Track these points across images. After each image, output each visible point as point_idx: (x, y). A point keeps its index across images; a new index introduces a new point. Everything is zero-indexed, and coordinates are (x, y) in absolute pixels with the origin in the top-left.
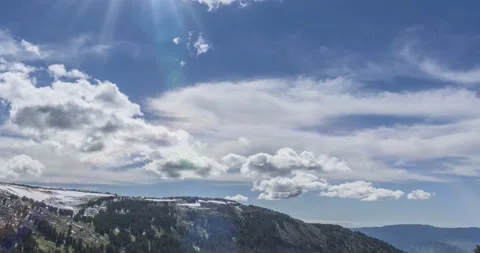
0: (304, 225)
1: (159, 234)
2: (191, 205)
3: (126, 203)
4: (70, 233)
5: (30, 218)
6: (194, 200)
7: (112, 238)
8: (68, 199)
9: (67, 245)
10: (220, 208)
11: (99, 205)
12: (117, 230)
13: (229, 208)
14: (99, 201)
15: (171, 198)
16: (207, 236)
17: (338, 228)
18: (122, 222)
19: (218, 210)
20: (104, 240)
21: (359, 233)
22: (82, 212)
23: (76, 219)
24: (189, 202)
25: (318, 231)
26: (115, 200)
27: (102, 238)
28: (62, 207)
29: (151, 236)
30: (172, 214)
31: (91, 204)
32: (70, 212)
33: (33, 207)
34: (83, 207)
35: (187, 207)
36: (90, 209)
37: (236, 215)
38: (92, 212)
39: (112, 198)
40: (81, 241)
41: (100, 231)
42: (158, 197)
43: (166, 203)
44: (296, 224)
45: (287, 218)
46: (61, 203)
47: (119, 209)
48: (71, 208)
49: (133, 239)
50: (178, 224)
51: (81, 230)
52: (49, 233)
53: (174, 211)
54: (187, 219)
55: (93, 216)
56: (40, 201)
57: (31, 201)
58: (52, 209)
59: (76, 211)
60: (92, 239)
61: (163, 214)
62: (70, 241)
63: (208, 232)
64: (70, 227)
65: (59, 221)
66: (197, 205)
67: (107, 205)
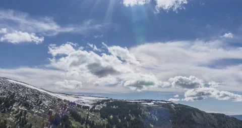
0: (206, 114)
1: (133, 119)
2: (149, 104)
3: (116, 103)
4: (88, 118)
5: (67, 110)
6: (150, 101)
7: (109, 120)
8: (87, 101)
9: (86, 124)
10: (164, 105)
11: (103, 103)
12: (112, 117)
13: (168, 105)
14: (103, 102)
15: (139, 100)
16: (157, 119)
17: (223, 115)
18: (114, 113)
19: (163, 106)
20: (105, 121)
21: (234, 118)
22: (94, 107)
23: (91, 111)
24: (148, 102)
25: (213, 117)
26: (111, 101)
27: (104, 120)
28: (84, 105)
29: (129, 119)
30: (139, 108)
31: (98, 103)
32: (88, 107)
33: (69, 105)
34: (95, 105)
35: (147, 105)
36: (98, 105)
37: (172, 109)
38: (99, 107)
39: (109, 100)
40: (93, 122)
41: (103, 117)
42: (133, 100)
43: (136, 103)
44: (202, 113)
45: (197, 110)
46: (83, 103)
47: (113, 106)
48: (88, 105)
49: (120, 121)
50: (142, 113)
51: (94, 116)
52: (77, 118)
53: (141, 107)
54: (147, 111)
55: (99, 109)
56: (73, 102)
57: (69, 101)
58: (79, 106)
59: (91, 107)
60: (99, 121)
61: (135, 108)
62: (88, 122)
63: (157, 117)
64: (88, 114)
65: (82, 112)
66: (152, 103)
67: (107, 104)
